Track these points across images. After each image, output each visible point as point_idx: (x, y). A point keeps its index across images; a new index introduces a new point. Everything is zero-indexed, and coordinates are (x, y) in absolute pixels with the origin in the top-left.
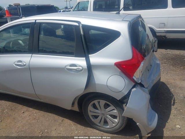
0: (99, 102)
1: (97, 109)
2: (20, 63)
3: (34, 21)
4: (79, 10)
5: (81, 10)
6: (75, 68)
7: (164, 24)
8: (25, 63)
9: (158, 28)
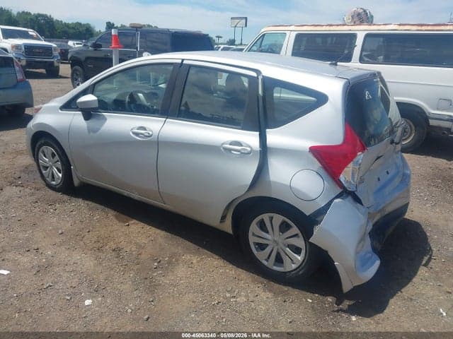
0: (272, 218)
1: (267, 232)
2: (143, 132)
3: (180, 61)
4: (261, 51)
5: (267, 51)
6: (239, 148)
7: (450, 100)
8: (151, 133)
9: (434, 110)
